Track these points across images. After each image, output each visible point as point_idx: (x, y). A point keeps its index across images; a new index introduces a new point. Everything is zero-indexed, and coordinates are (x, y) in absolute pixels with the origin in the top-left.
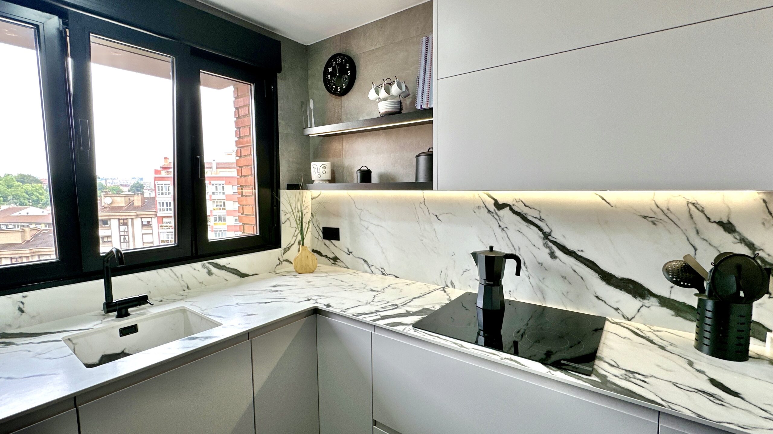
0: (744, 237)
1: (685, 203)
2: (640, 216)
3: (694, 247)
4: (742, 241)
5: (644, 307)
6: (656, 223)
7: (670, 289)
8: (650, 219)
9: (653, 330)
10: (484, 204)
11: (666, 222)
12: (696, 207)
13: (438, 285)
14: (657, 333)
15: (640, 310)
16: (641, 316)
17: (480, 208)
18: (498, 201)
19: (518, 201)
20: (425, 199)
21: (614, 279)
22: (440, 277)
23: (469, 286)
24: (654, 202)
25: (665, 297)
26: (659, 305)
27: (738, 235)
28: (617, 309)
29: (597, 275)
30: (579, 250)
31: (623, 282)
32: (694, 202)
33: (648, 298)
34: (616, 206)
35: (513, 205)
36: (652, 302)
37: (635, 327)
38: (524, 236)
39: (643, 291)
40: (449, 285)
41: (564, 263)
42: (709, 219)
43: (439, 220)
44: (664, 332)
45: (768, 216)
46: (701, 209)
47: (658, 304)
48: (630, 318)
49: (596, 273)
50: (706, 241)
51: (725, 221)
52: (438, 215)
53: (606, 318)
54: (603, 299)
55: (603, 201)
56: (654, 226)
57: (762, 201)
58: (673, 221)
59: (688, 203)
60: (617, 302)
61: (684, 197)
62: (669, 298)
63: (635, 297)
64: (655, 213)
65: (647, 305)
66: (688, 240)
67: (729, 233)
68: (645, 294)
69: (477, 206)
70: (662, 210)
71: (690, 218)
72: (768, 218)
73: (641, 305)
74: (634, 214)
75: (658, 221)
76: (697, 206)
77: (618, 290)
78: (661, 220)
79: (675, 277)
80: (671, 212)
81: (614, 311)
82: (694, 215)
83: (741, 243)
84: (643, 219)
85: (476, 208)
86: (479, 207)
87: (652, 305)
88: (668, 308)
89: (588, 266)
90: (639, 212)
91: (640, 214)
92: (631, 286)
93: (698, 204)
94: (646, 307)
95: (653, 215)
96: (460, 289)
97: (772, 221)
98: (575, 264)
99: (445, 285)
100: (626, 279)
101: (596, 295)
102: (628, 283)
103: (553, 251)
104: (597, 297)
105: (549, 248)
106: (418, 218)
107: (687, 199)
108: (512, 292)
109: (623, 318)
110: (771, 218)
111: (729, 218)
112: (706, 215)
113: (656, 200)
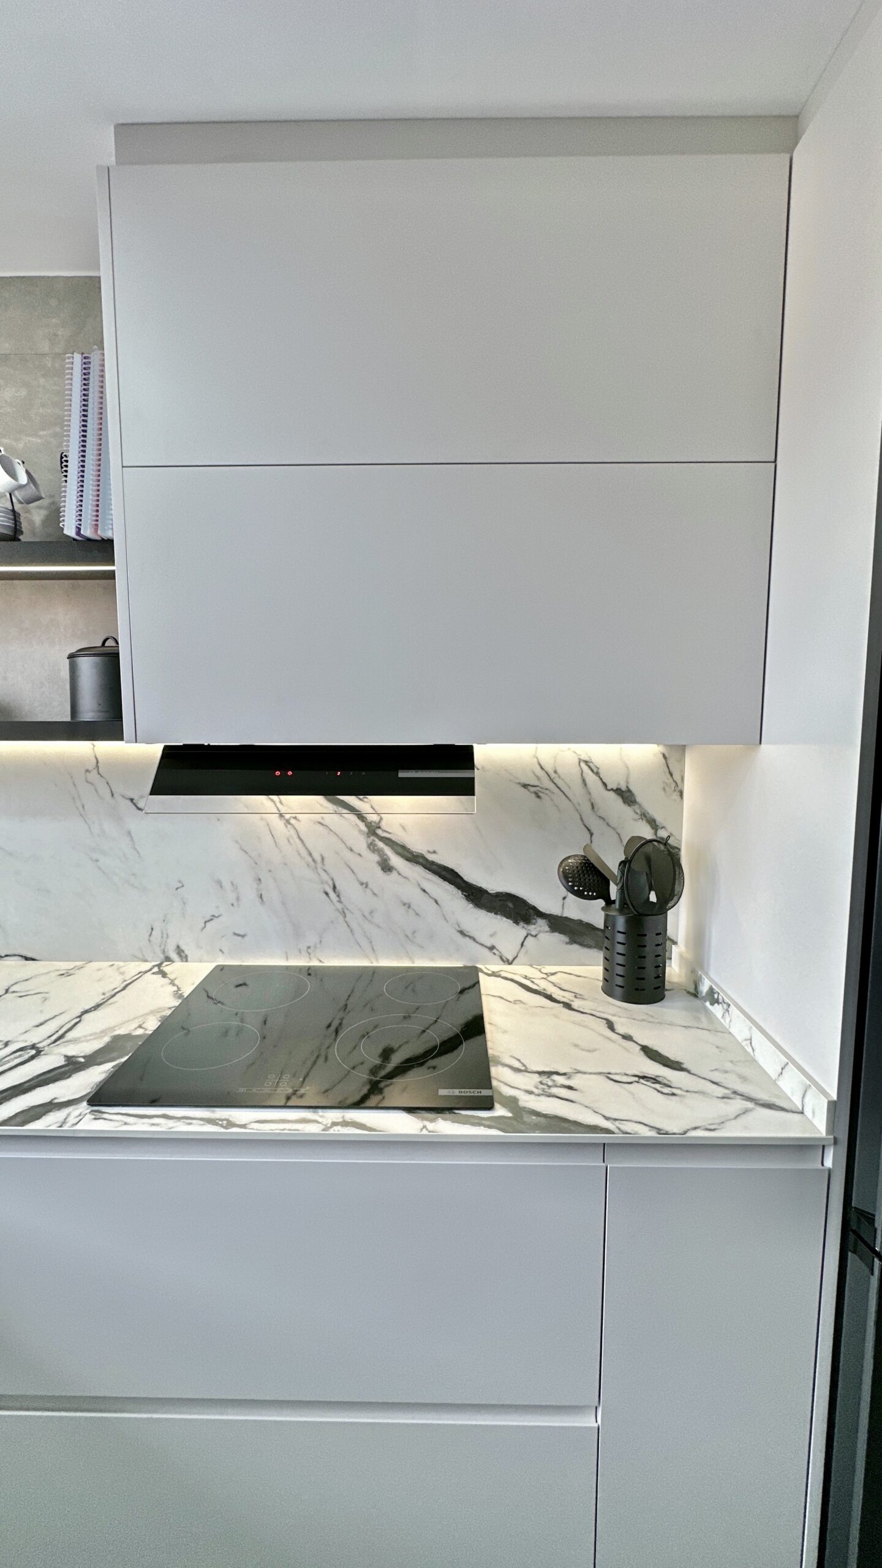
0: (645, 810)
1: (576, 761)
2: (519, 783)
3: (589, 830)
4: (643, 816)
5: (529, 936)
6: (540, 794)
7: (562, 901)
8: (533, 789)
9: (546, 974)
11: (554, 793)
12: (589, 767)
13: (146, 961)
14: (552, 978)
15: (525, 943)
16: (526, 952)
20: (100, 760)
21: (485, 895)
22: (149, 940)
23: (221, 950)
24: (536, 760)
25: (557, 916)
27: (639, 808)
28: (492, 948)
29: (460, 892)
30: (429, 852)
31: (500, 900)
32: (587, 759)
33: (534, 921)
34: (483, 768)
36: (541, 927)
37: (521, 975)
38: (331, 833)
39: (527, 910)
40: (173, 955)
41: (405, 878)
42: (605, 785)
43: (140, 809)
44: (559, 974)
45: (668, 779)
46: (595, 770)
47: (547, 928)
48: (511, 959)
49: (459, 889)
50: (603, 819)
51: (624, 788)
52: (136, 798)
53: (476, 967)
54: (471, 935)
56: (538, 800)
57: (661, 756)
58: (562, 791)
59: (580, 761)
60: (491, 936)
61: (575, 752)
62: (561, 917)
63: (516, 922)
64: (538, 778)
65: (534, 933)
66: (582, 819)
67: (629, 805)
68: (530, 915)
70: (547, 773)
71: (583, 786)
72: (668, 781)
73: (526, 935)
74: (511, 781)
76: (591, 765)
77: (492, 915)
79: (570, 879)
80: (559, 777)
81: (486, 952)
82: (587, 781)
83: (642, 819)
84: (523, 788)
87: (540, 932)
88: (560, 933)
89: (445, 879)
90: (516, 778)
91: (518, 781)
92: (511, 905)
93: (591, 761)
94: (532, 936)
95: (536, 783)
96: (201, 962)
97: (673, 785)
98: (425, 878)
99: (162, 957)
100: (502, 893)
101: (459, 929)
102: (506, 901)
103: (385, 857)
104: (462, 933)
105: (380, 852)
106: (83, 807)
107: (578, 755)
108: (312, 948)
109: (501, 962)
110: (671, 780)
111: (628, 783)
112: (601, 779)
113: (539, 757)
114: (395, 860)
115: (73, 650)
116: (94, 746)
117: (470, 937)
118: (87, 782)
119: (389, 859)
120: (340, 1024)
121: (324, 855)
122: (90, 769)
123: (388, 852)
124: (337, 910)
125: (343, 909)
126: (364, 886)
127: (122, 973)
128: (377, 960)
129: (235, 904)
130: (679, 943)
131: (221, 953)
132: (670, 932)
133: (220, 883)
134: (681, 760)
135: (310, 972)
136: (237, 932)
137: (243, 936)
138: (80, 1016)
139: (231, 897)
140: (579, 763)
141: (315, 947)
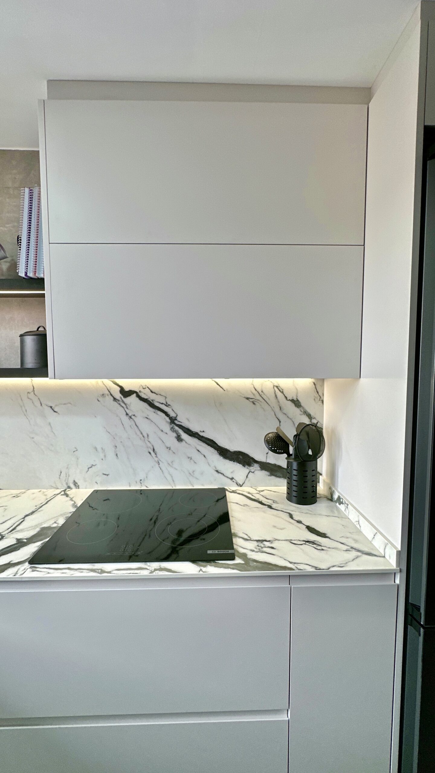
0: (306, 410)
1: (272, 386)
2: (245, 397)
3: (279, 420)
4: (304, 413)
5: (251, 473)
6: (255, 402)
7: (266, 455)
8: (251, 400)
9: (259, 491)
10: (110, 392)
11: (262, 402)
12: (278, 389)
13: (58, 489)
14: (261, 493)
15: (248, 476)
16: (249, 480)
17: (105, 396)
18: (125, 388)
19: (144, 387)
20: (35, 387)
21: (229, 453)
22: (60, 478)
23: (96, 482)
24: (252, 386)
25: (264, 462)
26: (260, 469)
27: (303, 409)
28: (232, 479)
29: (216, 451)
30: (201, 431)
31: (236, 455)
32: (277, 385)
33: (252, 465)
34: (227, 390)
35: (140, 391)
36: (256, 468)
37: (247, 492)
38: (152, 423)
39: (249, 459)
40: (72, 486)
41: (189, 444)
42: (286, 398)
43: (55, 412)
44: (265, 491)
45: (316, 395)
46: (281, 391)
48: (241, 484)
49: (216, 450)
50: (285, 414)
51: (295, 399)
52: (53, 406)
53: (225, 488)
55: (218, 386)
56: (254, 405)
57: (313, 384)
58: (265, 401)
59: (274, 386)
61: (271, 382)
62: (266, 463)
63: (244, 466)
64: (254, 395)
65: (252, 471)
66: (275, 415)
67: (298, 408)
68: (251, 462)
69: (102, 393)
70: (258, 392)
71: (275, 398)
72: (316, 396)
73: (249, 472)
74: (240, 396)
75: (256, 401)
76: (279, 388)
77: (232, 462)
78: (258, 400)
79: (270, 444)
80: (264, 394)
81: (229, 480)
82: (278, 396)
84: (246, 400)
85: (100, 396)
86: (103, 395)
87: (256, 470)
88: (265, 470)
89: (209, 445)
90: (243, 394)
92: (241, 457)
93: (280, 387)
94: (252, 472)
95: (253, 397)
96: (86, 488)
97: (319, 397)
98: (198, 444)
99: (66, 486)
100: (237, 451)
101: (216, 470)
102: (239, 455)
103: (179, 434)
104: (217, 471)
105: (176, 432)
106: (26, 411)
107: (273, 383)
108: (142, 480)
109: (237, 486)
110: (318, 395)
111: (297, 397)
112: (284, 395)
113: (254, 385)
114: (184, 436)
115: (22, 333)
116: (32, 380)
117: (221, 473)
118: (28, 398)
119: (181, 435)
120: (157, 518)
121: (148, 434)
122: (30, 391)
123: (181, 432)
124: (155, 461)
125: (158, 460)
126: (169, 449)
127: (46, 495)
128: (175, 486)
129: (104, 459)
130: (323, 475)
131: (96, 484)
132: (319, 469)
133: (96, 449)
134: (323, 386)
135: (141, 492)
136: (104, 473)
137: (108, 475)
138: (24, 518)
139: (102, 456)
140: (274, 387)
141: (144, 480)
